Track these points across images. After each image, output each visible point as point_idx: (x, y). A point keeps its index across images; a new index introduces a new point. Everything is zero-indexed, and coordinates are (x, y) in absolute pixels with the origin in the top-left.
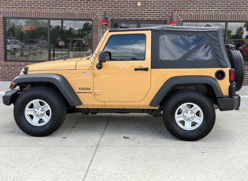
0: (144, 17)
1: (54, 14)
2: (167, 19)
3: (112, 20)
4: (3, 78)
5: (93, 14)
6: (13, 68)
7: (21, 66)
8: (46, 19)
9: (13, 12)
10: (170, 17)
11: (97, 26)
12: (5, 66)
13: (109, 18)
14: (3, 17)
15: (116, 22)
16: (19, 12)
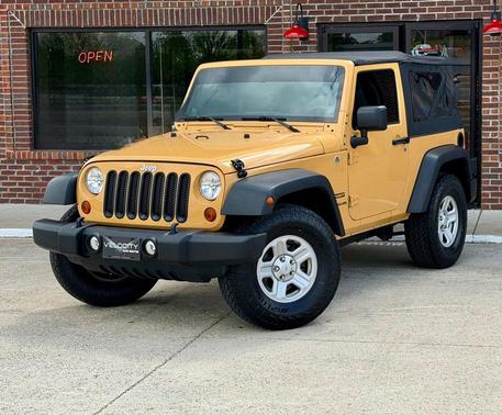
0: (413, 11)
1: (161, 14)
2: (483, 14)
3: (322, 26)
4: (29, 196)
5: (268, 9)
6: (55, 166)
7: (76, 161)
8: (141, 28)
9: (53, 12)
10: (490, 8)
11: (281, 43)
12: (35, 161)
13: (313, 19)
14: (29, 29)
15: (332, 30)
16: (69, 13)
